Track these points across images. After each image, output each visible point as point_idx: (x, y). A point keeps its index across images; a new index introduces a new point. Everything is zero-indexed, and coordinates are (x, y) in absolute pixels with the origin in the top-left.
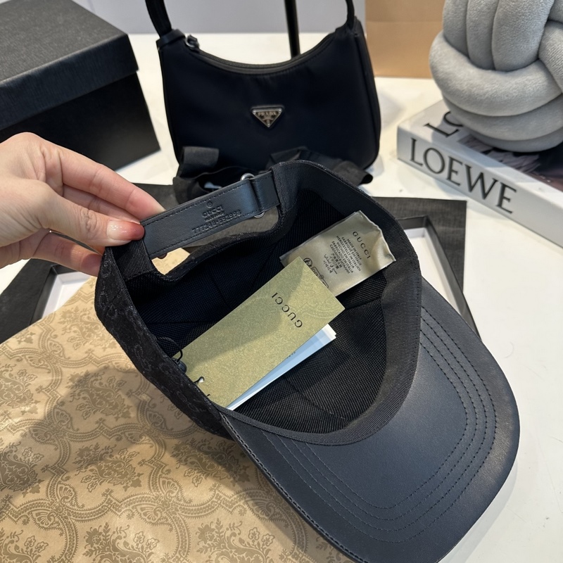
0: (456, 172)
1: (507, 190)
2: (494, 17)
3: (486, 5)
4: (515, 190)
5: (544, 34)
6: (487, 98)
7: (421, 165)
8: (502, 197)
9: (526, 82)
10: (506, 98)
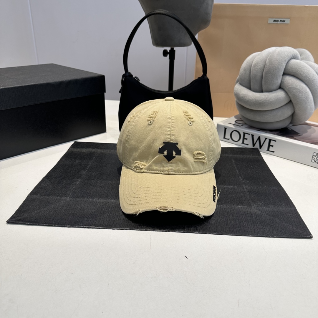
0: (247, 139)
1: (272, 141)
2: (263, 73)
3: (260, 68)
4: (275, 141)
5: (282, 78)
6: (263, 101)
7: (229, 139)
8: (269, 145)
9: (278, 95)
10: (271, 101)
